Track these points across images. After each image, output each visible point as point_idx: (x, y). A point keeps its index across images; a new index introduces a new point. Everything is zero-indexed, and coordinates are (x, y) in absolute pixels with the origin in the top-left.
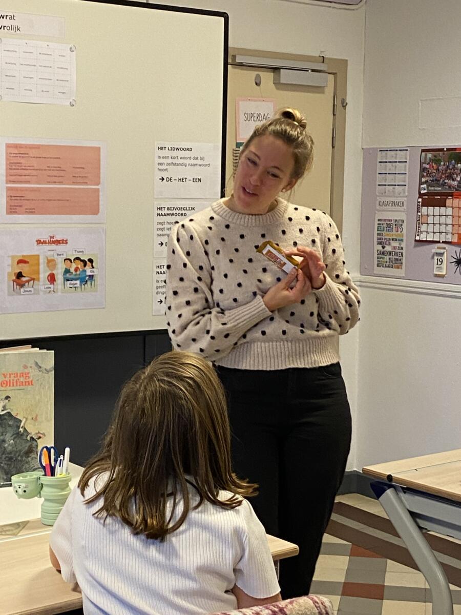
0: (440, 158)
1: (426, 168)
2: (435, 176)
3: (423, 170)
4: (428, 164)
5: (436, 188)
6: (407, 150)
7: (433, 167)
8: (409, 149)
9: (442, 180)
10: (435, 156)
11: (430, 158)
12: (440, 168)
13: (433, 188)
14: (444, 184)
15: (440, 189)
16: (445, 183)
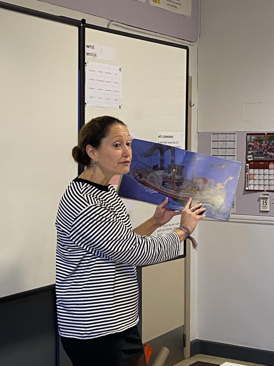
0: (262, 139)
1: (252, 145)
2: (259, 150)
3: (248, 147)
4: (252, 143)
5: (260, 158)
6: (235, 134)
7: (257, 144)
8: (236, 133)
9: (264, 153)
10: (258, 138)
11: (254, 139)
12: (262, 145)
13: (258, 158)
14: (266, 155)
15: (264, 158)
16: (268, 154)
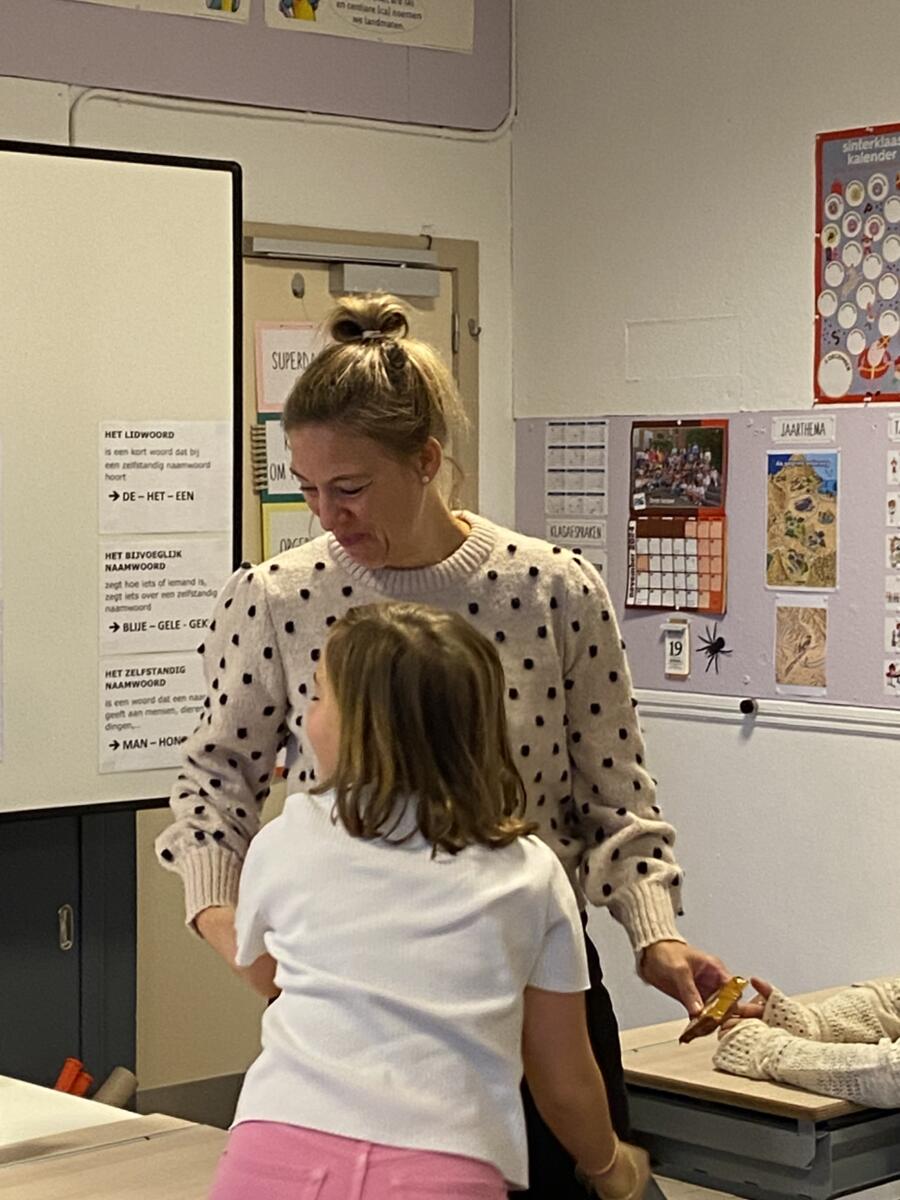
0: (669, 439)
1: (644, 460)
2: (661, 476)
3: (637, 463)
4: (646, 452)
5: (664, 501)
6: (603, 423)
7: (657, 457)
8: (607, 421)
9: (675, 484)
10: (660, 436)
11: (650, 440)
12: (671, 460)
13: (657, 501)
14: (680, 492)
15: (672, 501)
16: (682, 490)
